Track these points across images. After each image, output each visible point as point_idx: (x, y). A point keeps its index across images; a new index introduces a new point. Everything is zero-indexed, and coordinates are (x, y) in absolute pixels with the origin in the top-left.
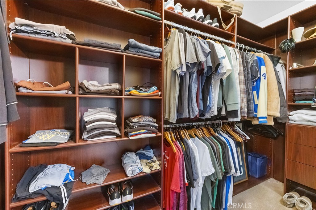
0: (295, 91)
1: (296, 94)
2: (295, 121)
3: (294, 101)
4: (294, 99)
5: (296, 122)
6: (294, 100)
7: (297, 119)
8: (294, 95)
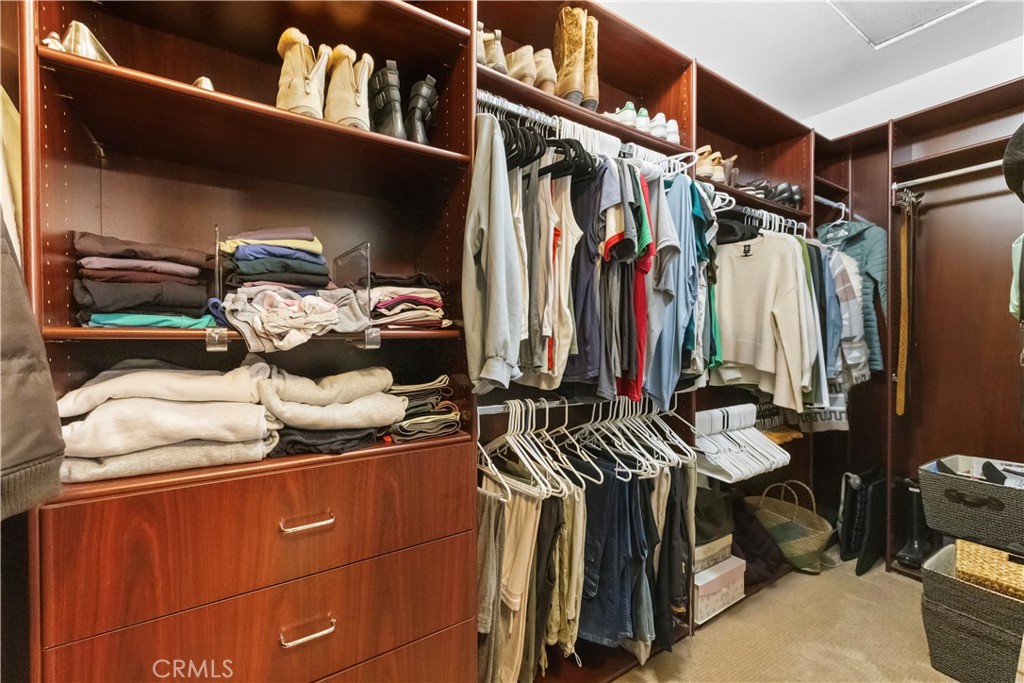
0: (80, 245)
1: (93, 263)
2: (98, 460)
3: (78, 312)
4: (83, 299)
5: (112, 468)
6: (76, 307)
7: (115, 442)
8: (77, 272)
